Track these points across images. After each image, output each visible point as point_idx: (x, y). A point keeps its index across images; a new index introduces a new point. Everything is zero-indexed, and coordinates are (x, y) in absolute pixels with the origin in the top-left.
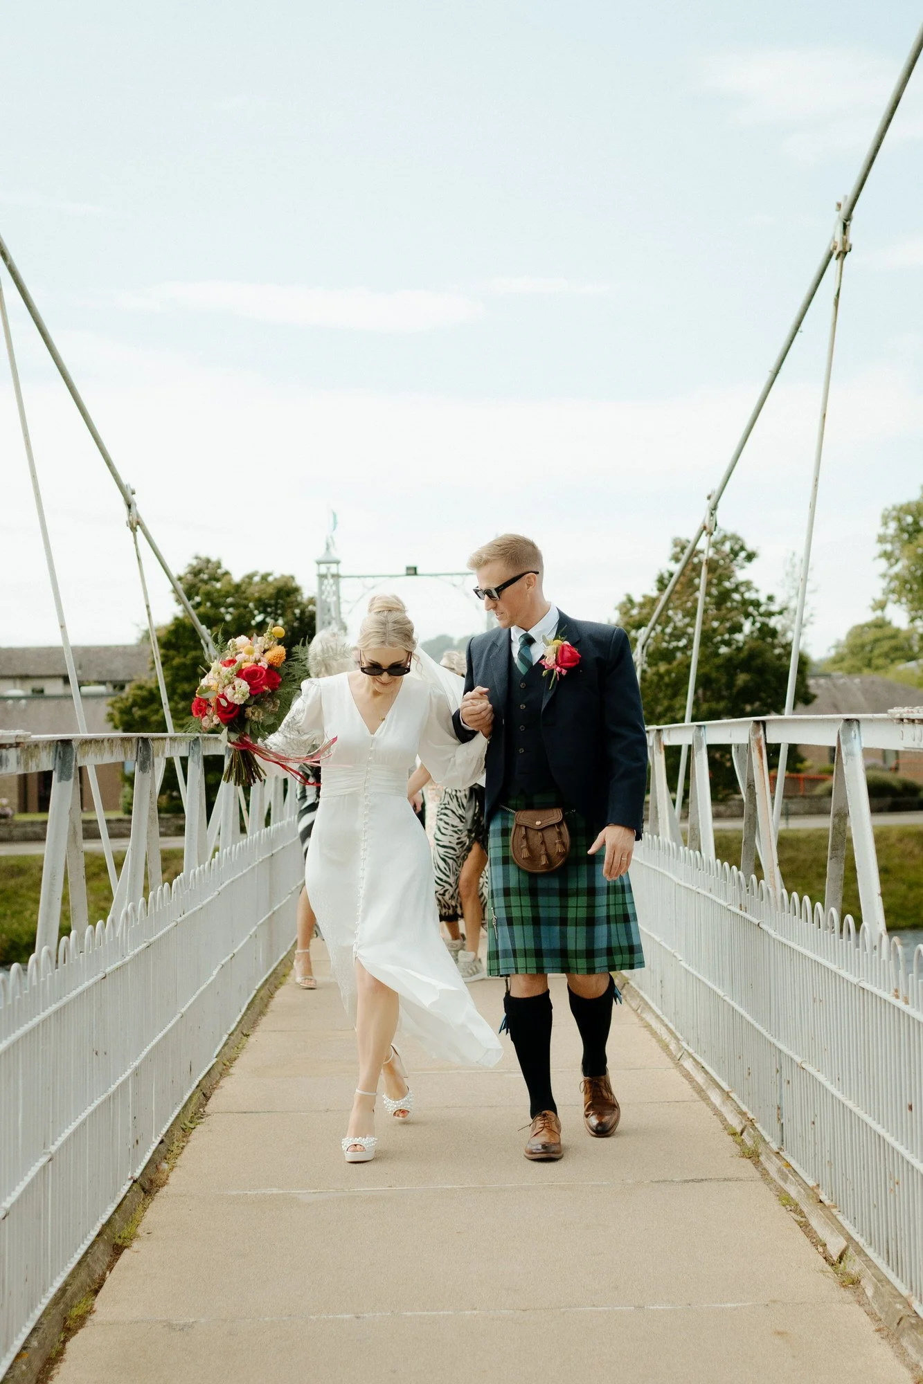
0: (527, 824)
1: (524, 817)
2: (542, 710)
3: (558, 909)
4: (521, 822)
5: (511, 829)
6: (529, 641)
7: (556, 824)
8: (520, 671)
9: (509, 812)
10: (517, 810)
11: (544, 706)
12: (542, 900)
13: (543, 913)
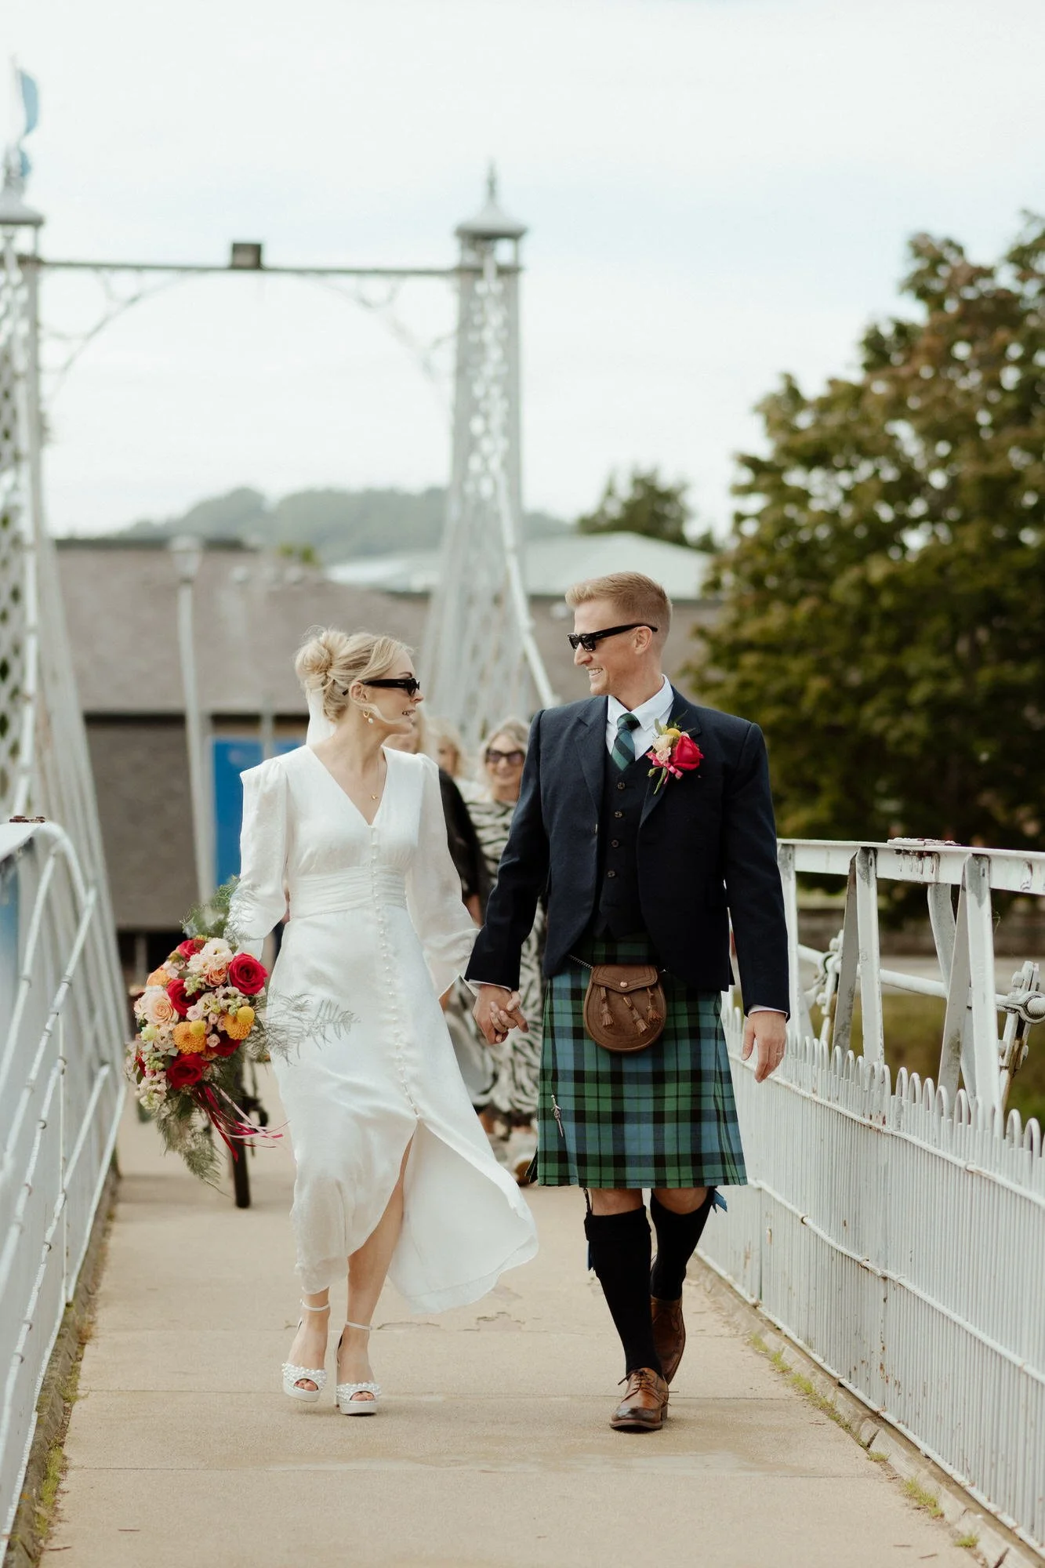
0: (609, 985)
1: (604, 974)
2: (641, 824)
3: (651, 1101)
4: (600, 982)
5: (586, 990)
6: (632, 724)
7: (649, 987)
8: (616, 765)
9: (581, 966)
10: (594, 965)
11: (643, 818)
12: (628, 1089)
13: (629, 1106)
